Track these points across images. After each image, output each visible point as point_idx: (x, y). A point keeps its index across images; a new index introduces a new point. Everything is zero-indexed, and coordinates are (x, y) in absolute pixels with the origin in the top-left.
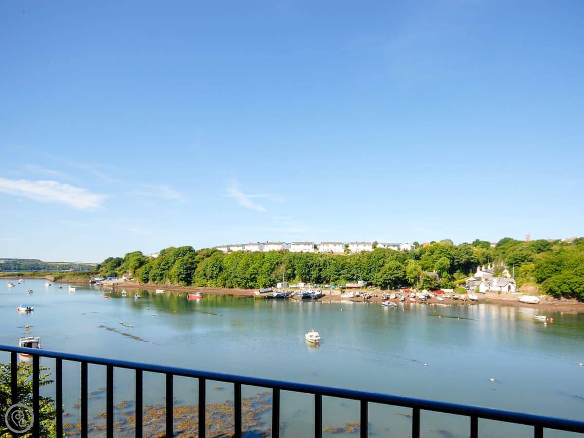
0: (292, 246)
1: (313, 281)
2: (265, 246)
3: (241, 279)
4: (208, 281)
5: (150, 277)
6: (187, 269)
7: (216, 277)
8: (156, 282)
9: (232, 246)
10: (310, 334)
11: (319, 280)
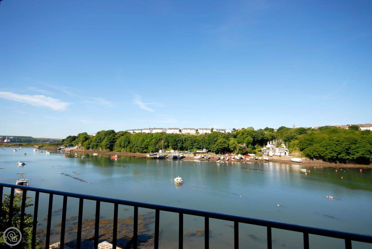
0: (168, 130)
1: (179, 149)
2: (153, 130)
3: (140, 148)
4: (122, 149)
5: (91, 147)
6: (111, 142)
7: (127, 147)
8: (94, 149)
9: (135, 130)
10: (177, 178)
11: (182, 149)
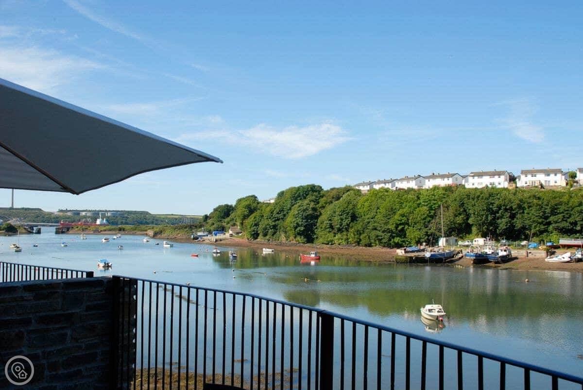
0: (470, 179)
2: (427, 181)
4: (335, 236)
7: (347, 230)
8: (268, 237)
10: (428, 307)
